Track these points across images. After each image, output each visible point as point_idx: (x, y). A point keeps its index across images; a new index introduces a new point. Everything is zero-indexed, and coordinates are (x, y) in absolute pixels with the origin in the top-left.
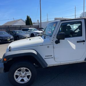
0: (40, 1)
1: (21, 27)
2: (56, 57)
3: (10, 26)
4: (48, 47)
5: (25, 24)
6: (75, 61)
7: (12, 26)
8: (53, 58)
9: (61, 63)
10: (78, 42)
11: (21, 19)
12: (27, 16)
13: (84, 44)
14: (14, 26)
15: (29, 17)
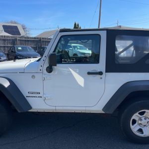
2: (47, 97)
4: (33, 77)
6: (84, 108)
7: (45, 39)
8: (41, 97)
9: (57, 108)
10: (89, 73)
12: (75, 24)
13: (101, 78)
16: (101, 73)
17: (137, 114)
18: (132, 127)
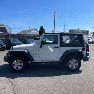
0: (55, 12)
1: (33, 36)
2: (40, 56)
3: (23, 35)
4: (35, 49)
5: (38, 34)
7: (25, 35)
8: (38, 56)
10: (54, 47)
11: (35, 29)
12: (41, 26)
14: (27, 35)
15: (43, 27)
16: (58, 47)
17: (70, 61)
18: (69, 65)
